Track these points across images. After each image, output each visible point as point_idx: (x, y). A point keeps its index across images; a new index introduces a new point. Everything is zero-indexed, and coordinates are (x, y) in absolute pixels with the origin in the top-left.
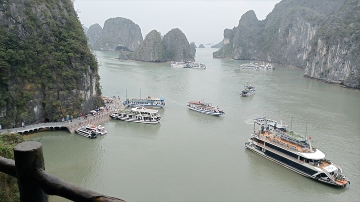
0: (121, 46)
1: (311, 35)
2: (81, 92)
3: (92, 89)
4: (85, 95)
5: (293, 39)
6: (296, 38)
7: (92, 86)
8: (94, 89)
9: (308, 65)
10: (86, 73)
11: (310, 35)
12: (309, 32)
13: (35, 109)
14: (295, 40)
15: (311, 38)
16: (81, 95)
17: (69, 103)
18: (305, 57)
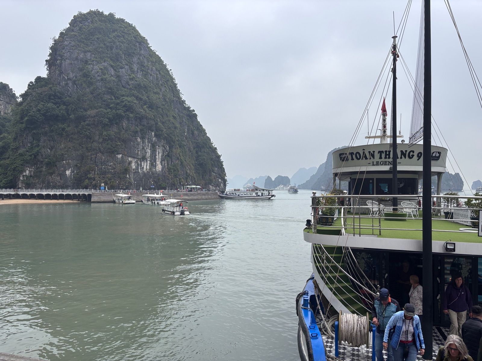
2: (130, 159)
3: (155, 161)
4: (138, 165)
8: (158, 163)
10: (143, 138)
13: (68, 173)
16: (130, 163)
17: (108, 169)
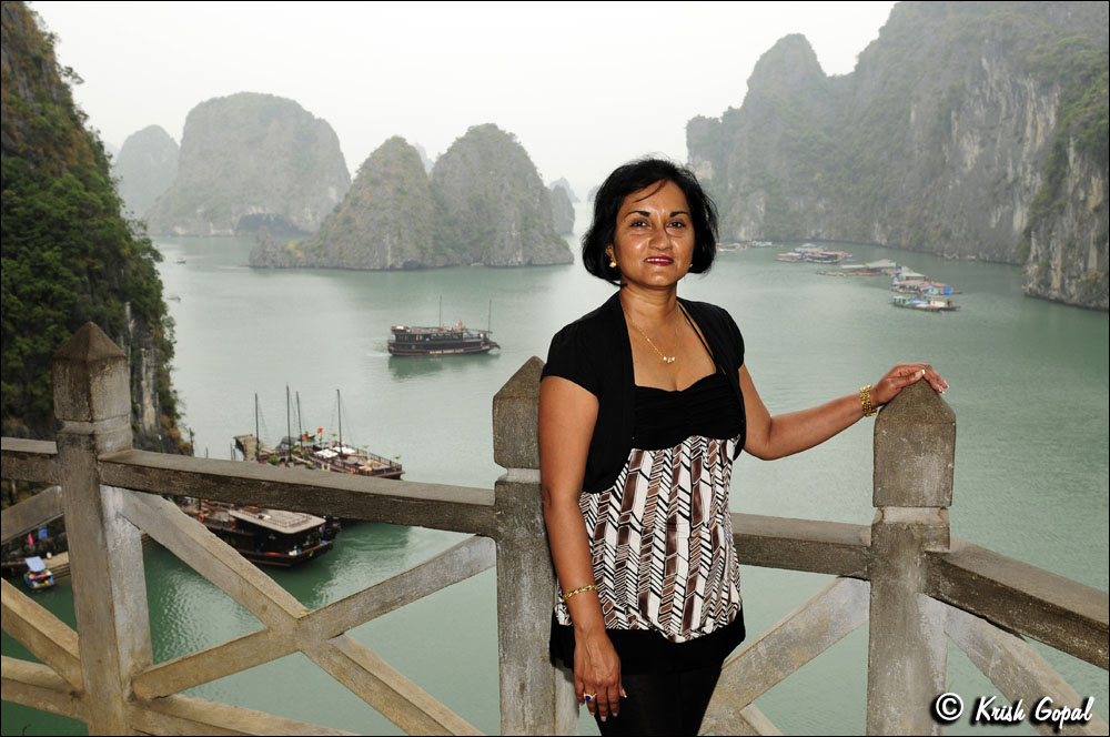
0: (260, 215)
1: (1040, 129)
5: (971, 150)
6: (982, 144)
7: (139, 387)
9: (1033, 252)
11: (1035, 127)
12: (1030, 116)
14: (977, 150)
15: (1040, 141)
18: (1020, 220)
